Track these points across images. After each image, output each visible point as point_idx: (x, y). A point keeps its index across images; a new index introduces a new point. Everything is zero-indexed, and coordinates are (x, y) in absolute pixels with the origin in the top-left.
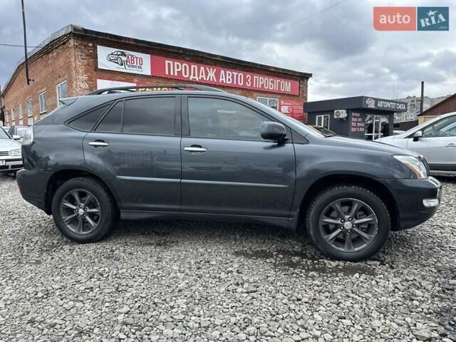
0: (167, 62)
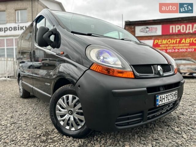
0: (171, 27)
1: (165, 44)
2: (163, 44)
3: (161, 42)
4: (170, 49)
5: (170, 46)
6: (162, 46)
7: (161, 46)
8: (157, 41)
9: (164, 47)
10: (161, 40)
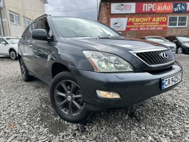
0: (144, 5)
1: (138, 22)
2: (137, 22)
3: (135, 20)
4: (142, 27)
5: (142, 25)
6: (136, 24)
7: (134, 24)
8: (131, 19)
9: (137, 25)
10: (135, 18)
